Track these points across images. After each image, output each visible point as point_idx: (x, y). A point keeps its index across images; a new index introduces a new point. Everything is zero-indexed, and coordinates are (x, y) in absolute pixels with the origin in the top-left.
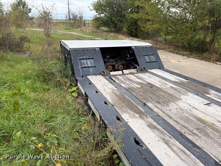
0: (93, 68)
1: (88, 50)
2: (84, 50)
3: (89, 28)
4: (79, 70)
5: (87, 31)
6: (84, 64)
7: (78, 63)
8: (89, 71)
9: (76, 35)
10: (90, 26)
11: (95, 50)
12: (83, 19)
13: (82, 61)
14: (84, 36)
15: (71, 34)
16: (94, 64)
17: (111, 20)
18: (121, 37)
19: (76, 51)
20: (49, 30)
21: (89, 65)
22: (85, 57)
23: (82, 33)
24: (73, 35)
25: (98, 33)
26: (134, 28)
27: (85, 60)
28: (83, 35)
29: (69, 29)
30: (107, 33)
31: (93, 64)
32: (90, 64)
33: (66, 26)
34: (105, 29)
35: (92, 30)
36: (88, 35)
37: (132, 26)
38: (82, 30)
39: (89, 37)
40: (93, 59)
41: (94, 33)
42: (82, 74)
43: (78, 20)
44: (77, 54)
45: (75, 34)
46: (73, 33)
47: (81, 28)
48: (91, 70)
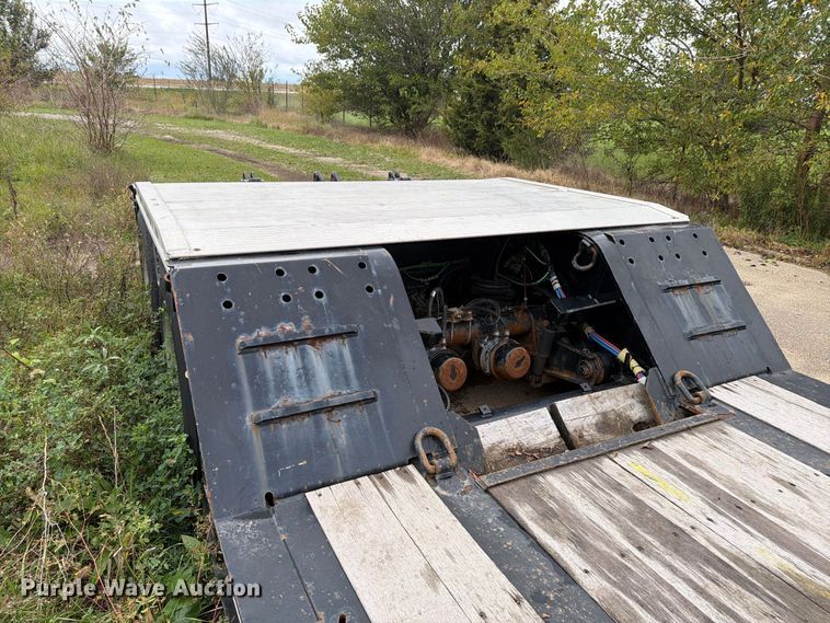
0: (357, 410)
1: (312, 270)
2: (280, 273)
3: (290, 114)
4: (243, 447)
5: (283, 127)
6: (283, 385)
7: (238, 381)
8: (321, 445)
9: (234, 143)
10: (293, 109)
11: (362, 265)
12: (263, 81)
13: (268, 360)
14: (270, 146)
15: (212, 140)
16: (359, 375)
17: (384, 82)
18: (430, 154)
19: (222, 277)
20: (111, 122)
21: (325, 389)
22: (289, 327)
23: (258, 134)
24: (221, 142)
25: (331, 136)
26: (483, 116)
27: (291, 351)
28: (264, 145)
29: (206, 119)
30: (364, 137)
31: (355, 383)
32: (331, 375)
33: (194, 104)
34: (354, 118)
35: (305, 125)
36: (287, 144)
37: (473, 109)
38: (259, 124)
39: (292, 150)
40: (351, 334)
41: (310, 136)
42: (263, 478)
43: (241, 84)
44: (228, 305)
45: (231, 138)
46: (221, 134)
47: (255, 113)
48: (338, 431)
